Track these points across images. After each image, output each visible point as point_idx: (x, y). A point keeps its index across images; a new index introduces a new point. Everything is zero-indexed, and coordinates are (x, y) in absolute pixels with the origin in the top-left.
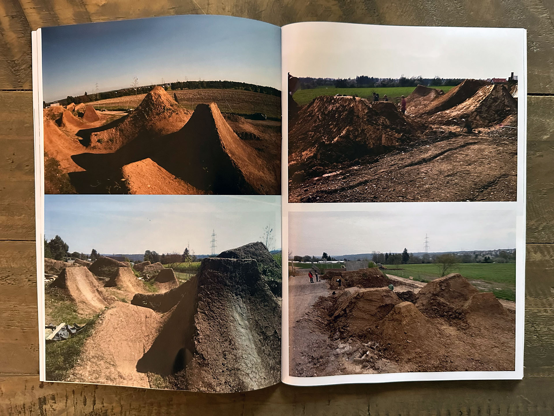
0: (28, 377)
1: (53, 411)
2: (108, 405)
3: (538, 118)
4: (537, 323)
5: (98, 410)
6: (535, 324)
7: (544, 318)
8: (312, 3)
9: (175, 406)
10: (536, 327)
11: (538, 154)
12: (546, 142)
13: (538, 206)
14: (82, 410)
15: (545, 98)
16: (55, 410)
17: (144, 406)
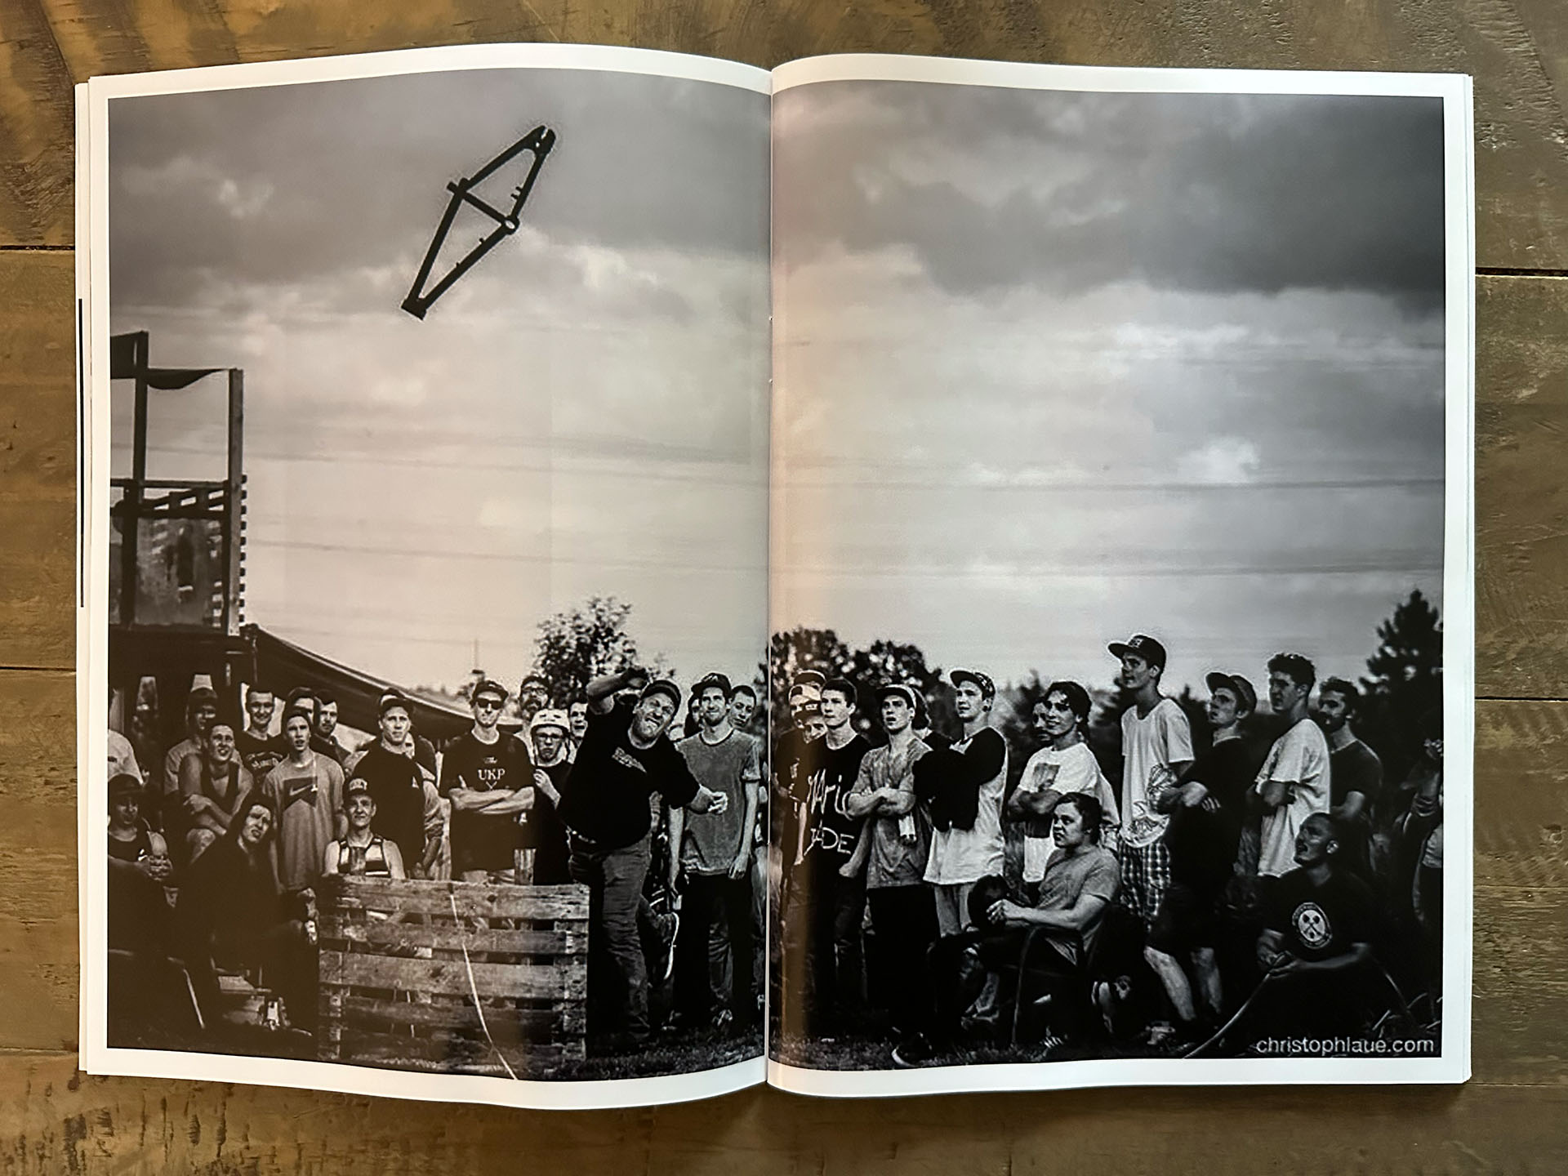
0: (37, 1060)
1: (104, 1159)
2: (261, 1143)
3: (1502, 339)
4: (1502, 929)
5: (233, 1156)
6: (1497, 932)
7: (1522, 915)
8: (856, 10)
9: (450, 1152)
10: (1499, 941)
11: (1503, 441)
12: (1526, 406)
13: (1503, 591)
14: (187, 1156)
15: (1525, 283)
16: (110, 1156)
17: (363, 1148)
